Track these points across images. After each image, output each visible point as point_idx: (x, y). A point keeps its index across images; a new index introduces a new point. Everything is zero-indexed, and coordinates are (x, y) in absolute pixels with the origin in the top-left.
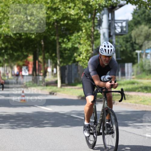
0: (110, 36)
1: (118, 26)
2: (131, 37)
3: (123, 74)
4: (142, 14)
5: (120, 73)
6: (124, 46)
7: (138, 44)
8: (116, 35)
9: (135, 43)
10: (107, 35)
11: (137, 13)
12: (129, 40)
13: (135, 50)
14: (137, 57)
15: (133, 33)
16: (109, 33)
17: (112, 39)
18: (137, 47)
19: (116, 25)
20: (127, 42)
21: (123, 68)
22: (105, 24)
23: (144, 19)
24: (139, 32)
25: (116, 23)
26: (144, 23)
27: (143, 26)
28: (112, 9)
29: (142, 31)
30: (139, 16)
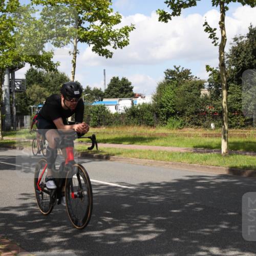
0: (11, 92)
1: (18, 84)
2: (25, 94)
3: (22, 125)
4: (34, 76)
5: (19, 124)
6: (18, 101)
7: (31, 100)
8: (16, 91)
9: (29, 99)
10: (8, 91)
11: (30, 74)
12: (23, 96)
13: (28, 105)
14: (31, 111)
15: (28, 91)
16: (10, 90)
17: (12, 95)
18: (31, 102)
19: (16, 83)
20: (22, 98)
21: (22, 119)
22: (6, 83)
23: (36, 79)
24: (32, 90)
25: (16, 82)
26: (36, 83)
27: (35, 85)
28: (12, 70)
29: (34, 90)
30: (31, 77)
